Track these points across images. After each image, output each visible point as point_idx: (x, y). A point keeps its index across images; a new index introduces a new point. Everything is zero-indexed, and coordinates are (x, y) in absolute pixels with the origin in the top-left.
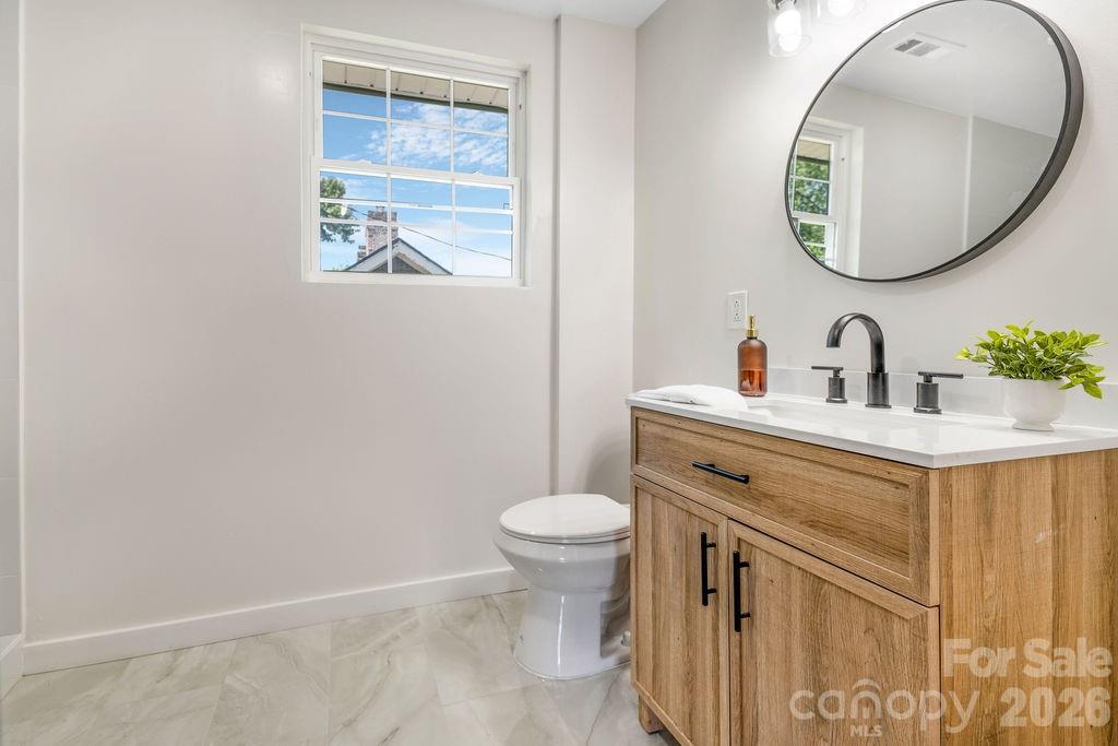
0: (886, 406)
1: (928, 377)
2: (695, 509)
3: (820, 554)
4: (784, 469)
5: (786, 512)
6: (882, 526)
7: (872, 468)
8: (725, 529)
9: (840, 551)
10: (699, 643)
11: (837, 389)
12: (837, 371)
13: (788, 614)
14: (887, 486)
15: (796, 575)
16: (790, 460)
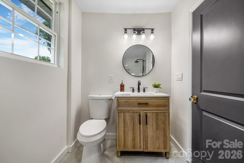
0: (140, 92)
1: (144, 88)
2: (135, 111)
3: (158, 110)
4: (152, 101)
5: (152, 106)
6: (165, 104)
7: (164, 98)
8: (142, 112)
9: (160, 108)
10: (136, 132)
11: (133, 91)
12: (133, 88)
13: (153, 119)
14: (165, 100)
15: (154, 114)
16: (153, 100)
